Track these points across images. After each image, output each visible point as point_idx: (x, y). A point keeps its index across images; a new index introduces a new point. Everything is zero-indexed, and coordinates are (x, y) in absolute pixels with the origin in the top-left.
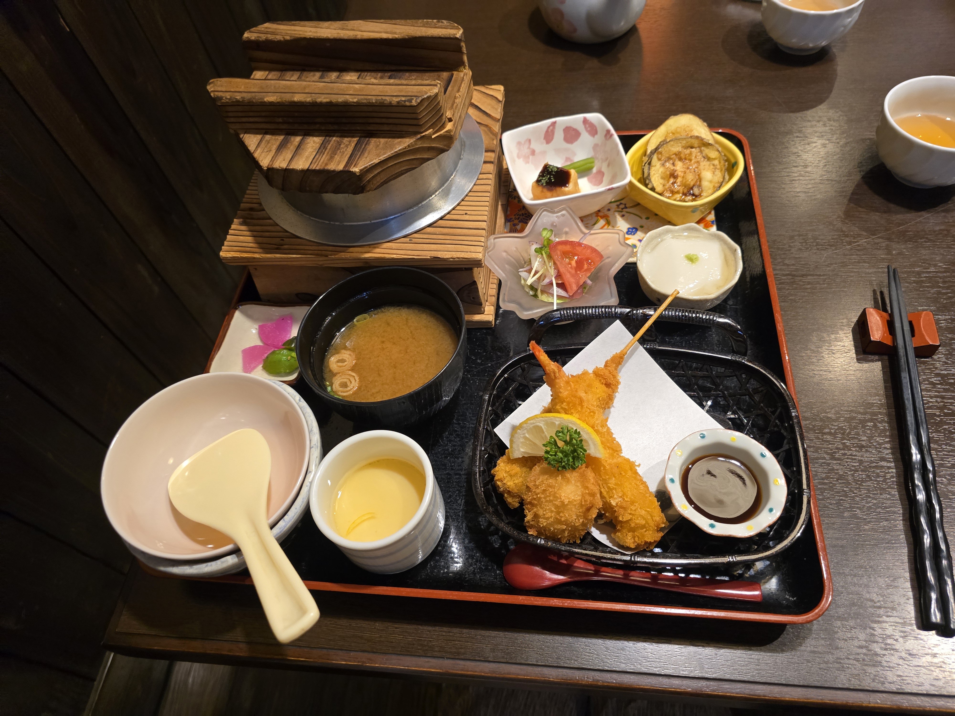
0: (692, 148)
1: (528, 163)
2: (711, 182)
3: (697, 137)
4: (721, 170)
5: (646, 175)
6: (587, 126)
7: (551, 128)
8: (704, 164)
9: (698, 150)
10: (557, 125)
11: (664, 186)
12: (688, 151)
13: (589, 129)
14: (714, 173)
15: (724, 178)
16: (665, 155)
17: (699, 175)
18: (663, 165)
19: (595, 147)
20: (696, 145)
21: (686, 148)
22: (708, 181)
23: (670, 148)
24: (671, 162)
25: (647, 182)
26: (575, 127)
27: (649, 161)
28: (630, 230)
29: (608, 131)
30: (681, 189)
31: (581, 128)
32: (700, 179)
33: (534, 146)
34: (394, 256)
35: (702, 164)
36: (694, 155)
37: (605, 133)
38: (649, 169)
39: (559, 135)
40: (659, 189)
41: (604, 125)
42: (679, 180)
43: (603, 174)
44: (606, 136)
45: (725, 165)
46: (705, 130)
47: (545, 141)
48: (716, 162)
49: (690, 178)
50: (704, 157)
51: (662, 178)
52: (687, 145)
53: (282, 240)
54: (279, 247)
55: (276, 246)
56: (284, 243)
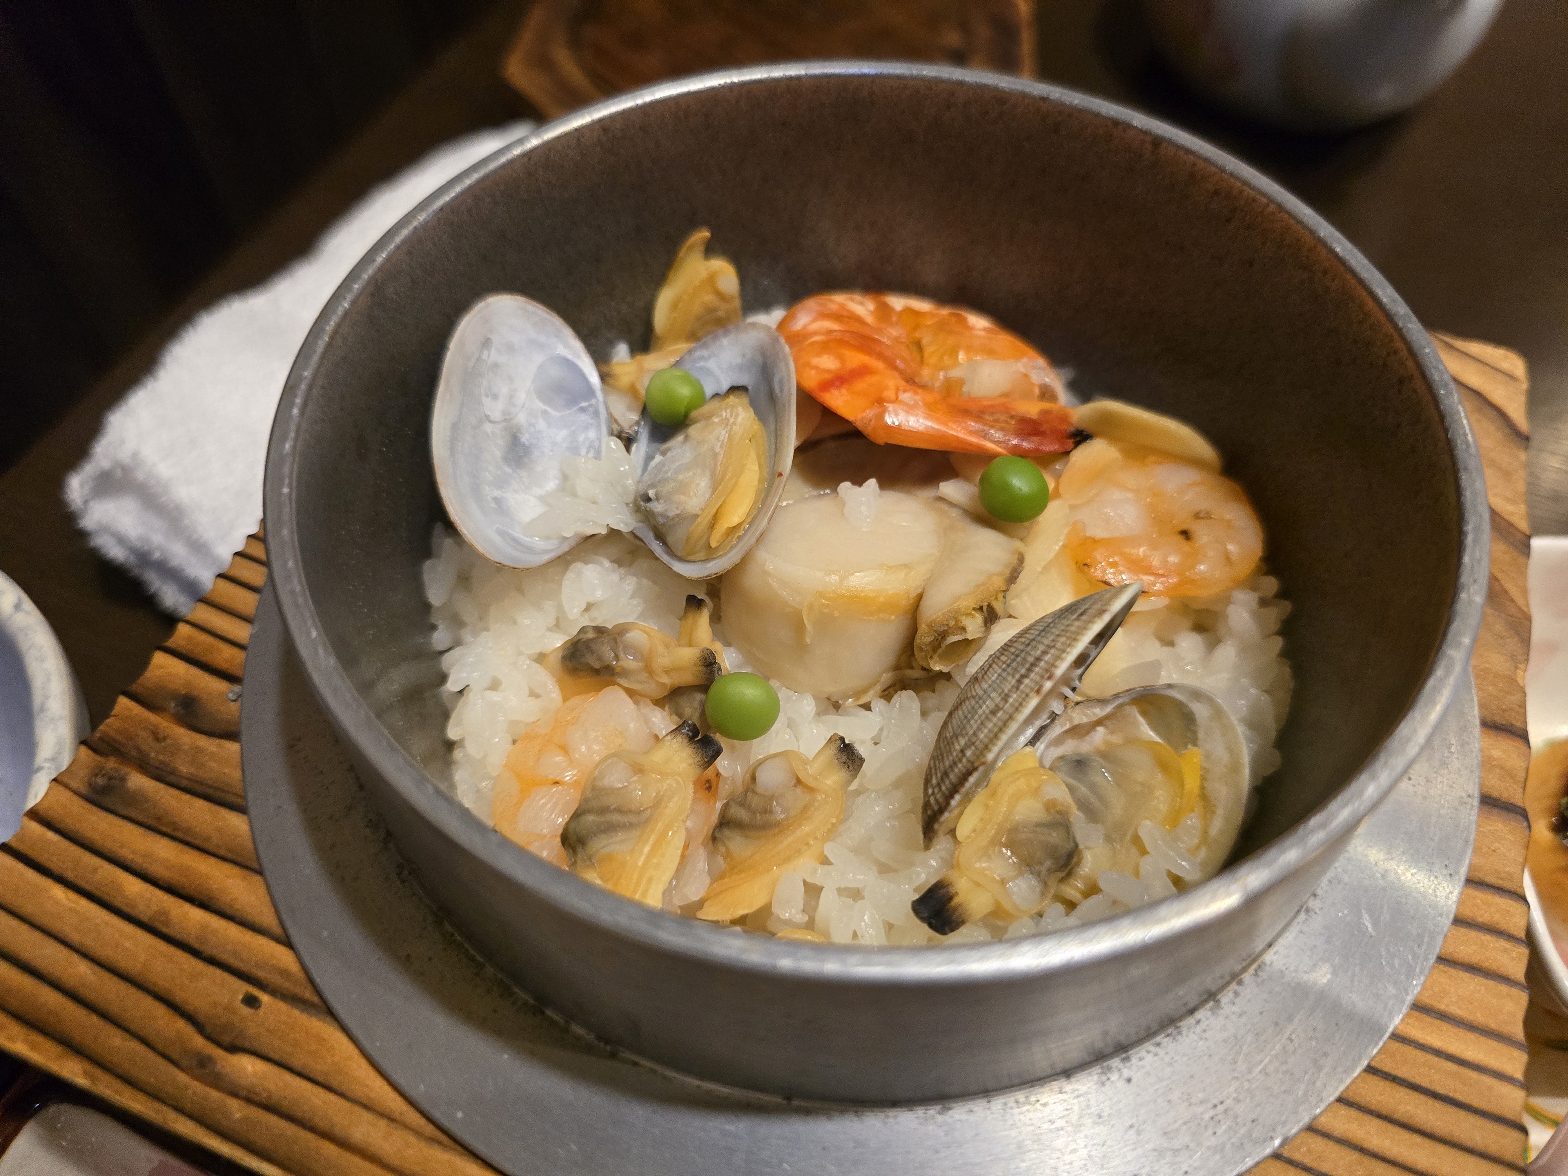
53: (251, 1001)
54: (218, 1053)
55: (199, 1042)
56: (252, 1031)
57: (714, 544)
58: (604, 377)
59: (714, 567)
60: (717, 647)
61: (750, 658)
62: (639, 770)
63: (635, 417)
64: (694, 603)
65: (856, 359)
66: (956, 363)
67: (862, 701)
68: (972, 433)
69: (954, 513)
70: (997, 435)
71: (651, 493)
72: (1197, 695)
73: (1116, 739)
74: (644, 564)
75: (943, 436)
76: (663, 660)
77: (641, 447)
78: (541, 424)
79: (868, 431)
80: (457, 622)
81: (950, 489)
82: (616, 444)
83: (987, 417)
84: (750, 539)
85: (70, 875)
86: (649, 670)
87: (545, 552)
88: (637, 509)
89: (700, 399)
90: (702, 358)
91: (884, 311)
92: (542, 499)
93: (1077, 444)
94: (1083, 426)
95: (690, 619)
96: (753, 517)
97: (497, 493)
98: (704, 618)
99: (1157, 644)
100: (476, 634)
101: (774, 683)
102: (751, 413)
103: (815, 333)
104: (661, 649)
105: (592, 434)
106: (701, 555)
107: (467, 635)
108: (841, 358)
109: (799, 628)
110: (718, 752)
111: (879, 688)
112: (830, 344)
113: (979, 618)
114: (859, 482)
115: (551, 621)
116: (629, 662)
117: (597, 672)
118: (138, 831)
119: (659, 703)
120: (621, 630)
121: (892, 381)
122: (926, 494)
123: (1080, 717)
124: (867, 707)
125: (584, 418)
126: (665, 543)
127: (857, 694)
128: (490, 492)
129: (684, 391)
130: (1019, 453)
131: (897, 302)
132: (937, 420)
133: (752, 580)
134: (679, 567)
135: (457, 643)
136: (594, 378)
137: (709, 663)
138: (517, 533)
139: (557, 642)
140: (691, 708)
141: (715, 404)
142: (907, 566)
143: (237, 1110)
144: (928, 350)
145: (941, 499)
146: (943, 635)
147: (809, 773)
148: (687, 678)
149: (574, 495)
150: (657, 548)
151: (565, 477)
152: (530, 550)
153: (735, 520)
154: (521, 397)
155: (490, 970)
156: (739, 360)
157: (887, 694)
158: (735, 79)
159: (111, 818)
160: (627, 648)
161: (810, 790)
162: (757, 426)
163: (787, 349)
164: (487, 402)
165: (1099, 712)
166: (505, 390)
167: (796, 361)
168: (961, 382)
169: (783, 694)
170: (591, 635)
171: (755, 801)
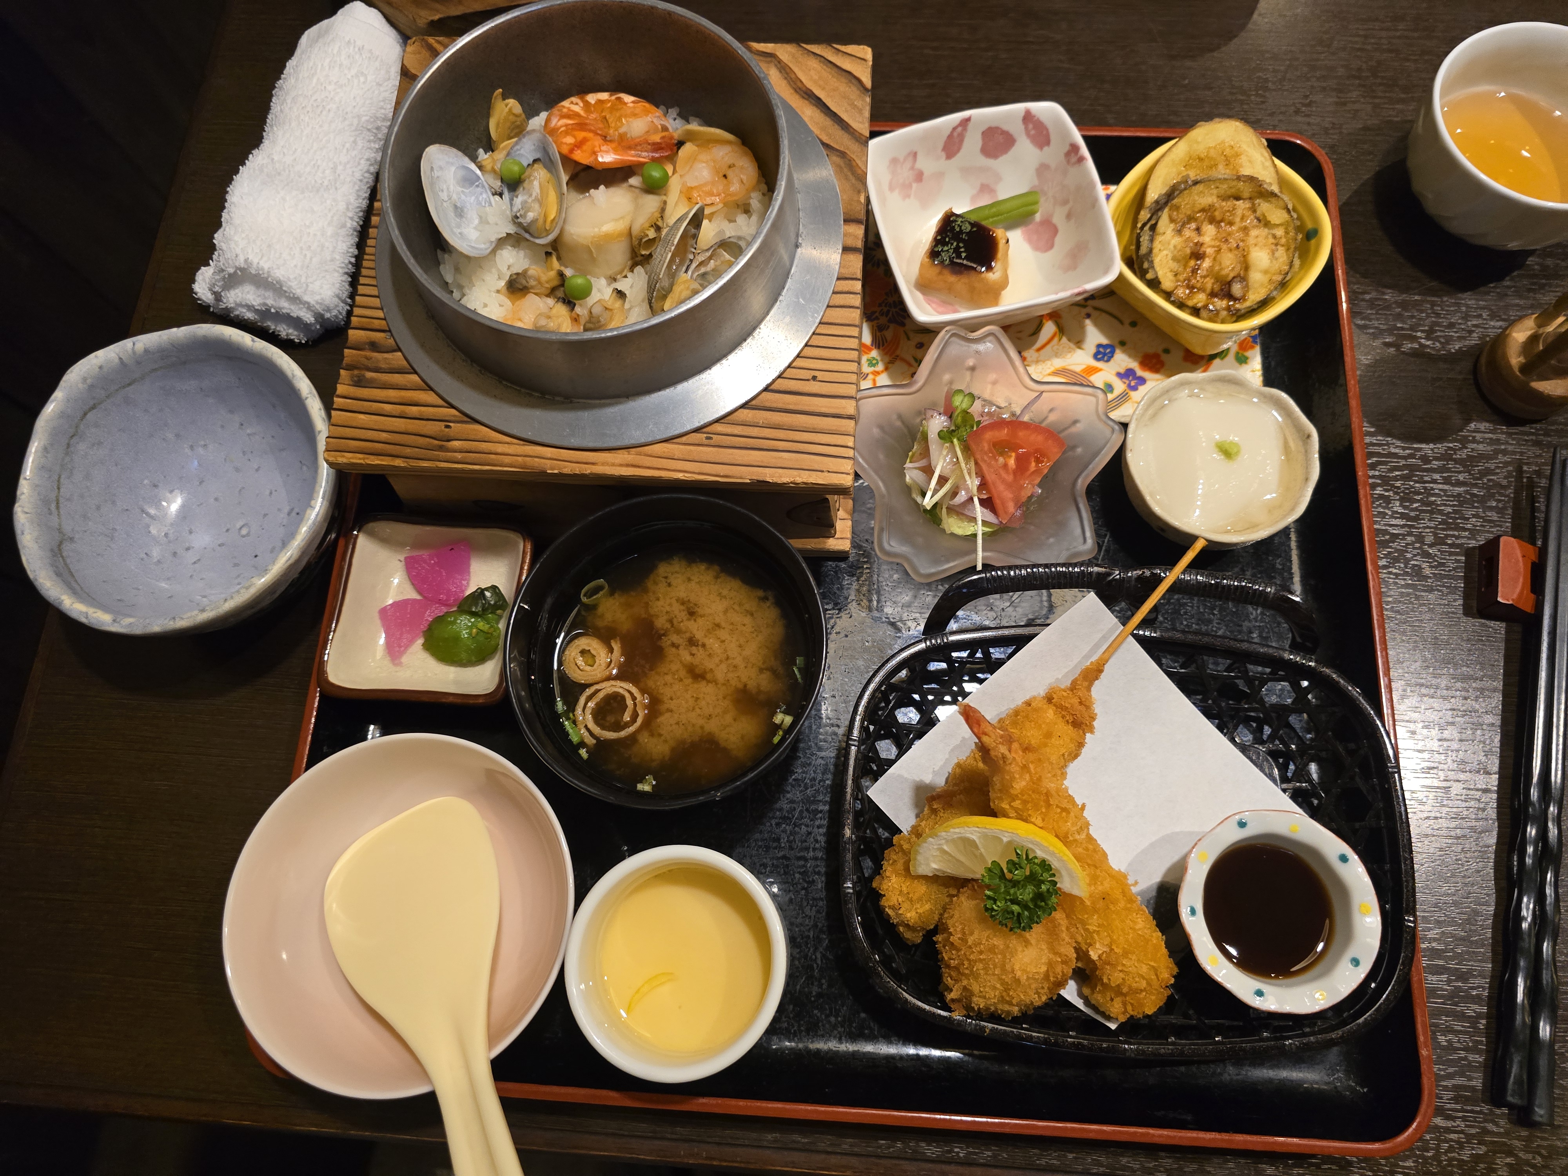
0: (1238, 198)
1: (909, 196)
2: (1266, 272)
3: (1251, 179)
4: (1288, 249)
5: (1143, 250)
6: (1031, 126)
7: (960, 129)
8: (1257, 233)
9: (1248, 205)
10: (970, 125)
11: (1176, 275)
12: (1227, 205)
13: (1033, 132)
14: (1273, 254)
15: (1291, 265)
16: (1185, 210)
17: (1244, 256)
18: (1179, 232)
19: (1042, 169)
20: (1246, 195)
21: (1225, 198)
22: (1261, 272)
23: (1196, 198)
24: (1193, 225)
25: (1146, 265)
26: (1005, 127)
27: (1153, 222)
28: (1101, 350)
29: (1075, 148)
30: (1209, 283)
31: (1017, 129)
32: (1247, 268)
33: (922, 163)
34: (680, 476)
35: (1254, 233)
36: (1239, 212)
37: (1067, 148)
38: (1152, 240)
39: (973, 141)
40: (1167, 283)
41: (1066, 133)
42: (1206, 264)
43: (1055, 231)
44: (1068, 154)
45: (1296, 240)
46: (1262, 155)
47: (943, 155)
48: (1280, 232)
49: (1229, 263)
50: (1259, 220)
51: (1174, 259)
52: (1229, 193)
53: (448, 427)
54: (444, 443)
55: (436, 442)
56: (452, 435)
57: (548, 228)
58: (480, 168)
59: (551, 237)
60: (562, 268)
61: (576, 269)
62: (549, 317)
63: (500, 184)
64: (548, 254)
65: (581, 135)
66: (623, 124)
67: (624, 274)
68: (633, 156)
69: (637, 191)
70: (644, 154)
71: (518, 215)
72: (740, 238)
73: (718, 263)
74: (523, 244)
75: (622, 161)
76: (544, 278)
77: (506, 195)
78: (463, 197)
79: (593, 166)
80: (461, 287)
81: (634, 181)
82: (497, 198)
83: (639, 148)
84: (561, 222)
85: (363, 411)
86: (540, 283)
87: (486, 249)
88: (515, 223)
89: (523, 170)
90: (518, 150)
91: (587, 104)
92: (475, 228)
93: (679, 148)
94: (681, 139)
95: (549, 259)
96: (559, 211)
97: (459, 231)
98: (554, 258)
99: (727, 222)
100: (470, 289)
101: (589, 277)
102: (545, 171)
103: (561, 127)
104: (542, 275)
105: (484, 196)
106: (544, 234)
107: (466, 291)
108: (574, 137)
109: (590, 252)
110: (575, 305)
111: (628, 268)
112: (569, 131)
113: (652, 230)
114: (597, 188)
115: (496, 276)
116: (532, 283)
117: (521, 290)
118: (379, 390)
119: (548, 296)
120: (525, 271)
121: (597, 141)
122: (625, 185)
123: (701, 258)
124: (626, 277)
125: (479, 189)
126: (530, 233)
127: (621, 272)
128: (457, 231)
129: (516, 169)
130: (654, 160)
131: (592, 98)
132: (618, 155)
133: (567, 238)
134: (538, 241)
135: (464, 295)
136: (478, 172)
137: (561, 275)
138: (473, 245)
139: (502, 283)
140: (560, 293)
141: (529, 169)
142: (622, 218)
143: (459, 456)
144: (610, 121)
145: (631, 186)
146: (641, 240)
147: (609, 305)
148: (556, 283)
149: (488, 223)
150: (527, 236)
151: (481, 217)
152: (481, 249)
153: (552, 217)
154: (452, 187)
155: (523, 390)
156: (533, 147)
157: (632, 270)
158: (493, 25)
159: (367, 389)
160: (530, 277)
161: (611, 310)
162: (549, 175)
163: (550, 139)
164: (440, 193)
165: (708, 254)
166: (445, 187)
167: (555, 143)
168: (625, 134)
169: (593, 280)
170: (515, 277)
171: (593, 320)
